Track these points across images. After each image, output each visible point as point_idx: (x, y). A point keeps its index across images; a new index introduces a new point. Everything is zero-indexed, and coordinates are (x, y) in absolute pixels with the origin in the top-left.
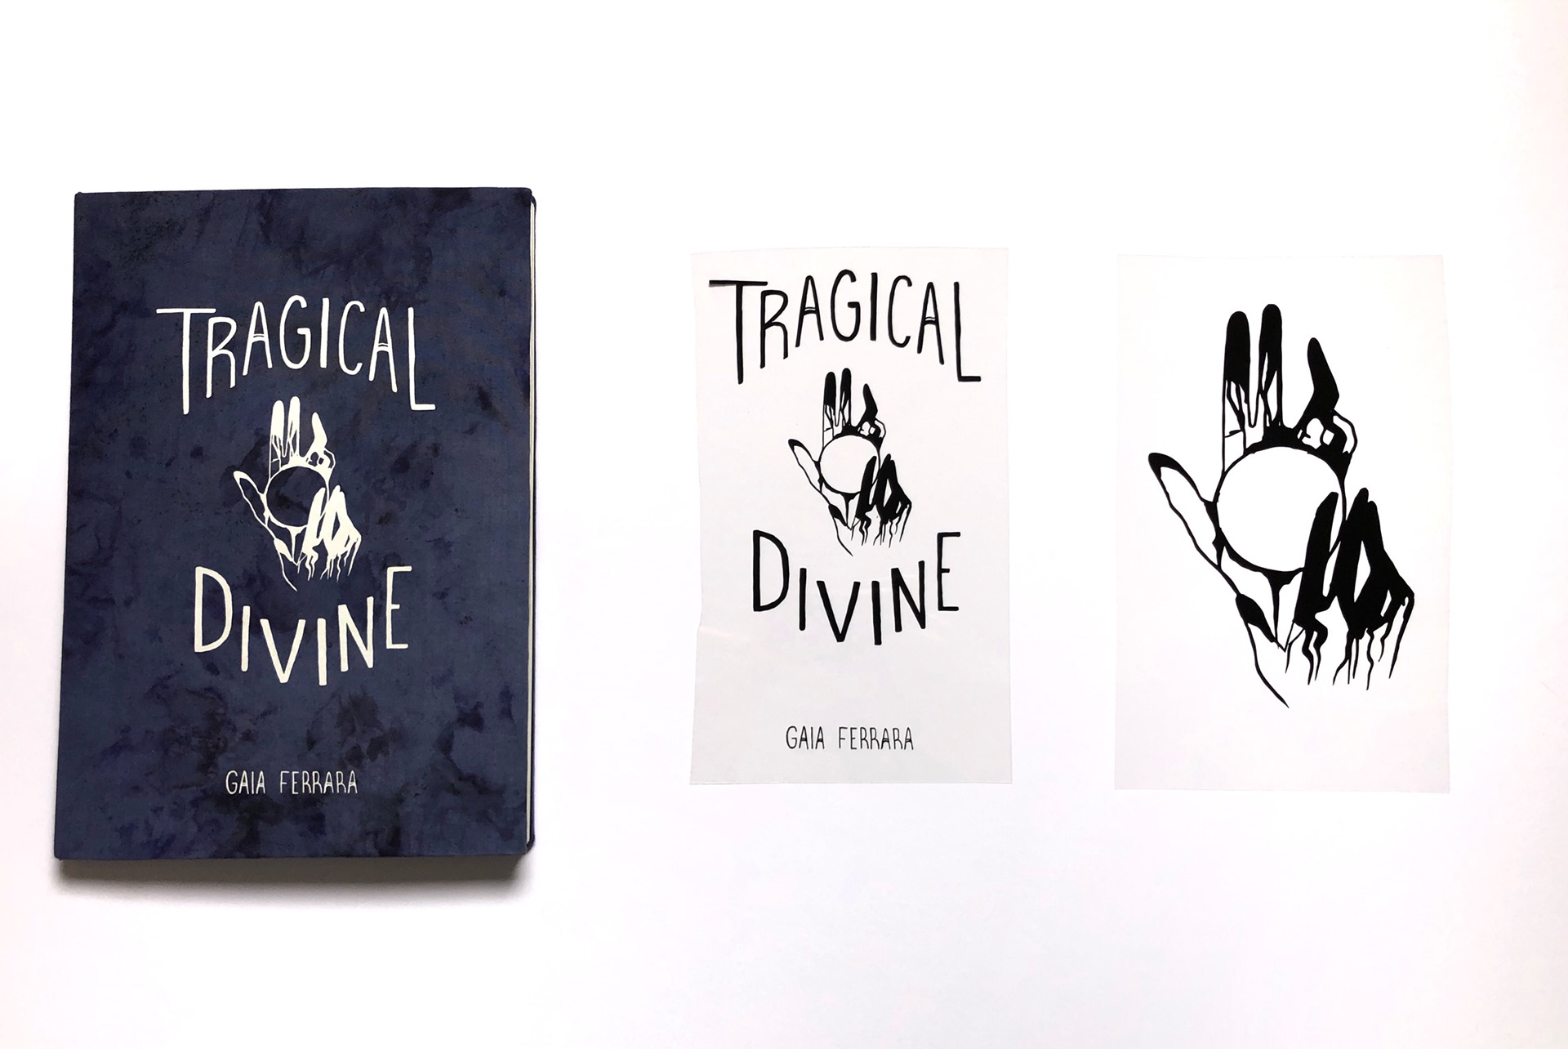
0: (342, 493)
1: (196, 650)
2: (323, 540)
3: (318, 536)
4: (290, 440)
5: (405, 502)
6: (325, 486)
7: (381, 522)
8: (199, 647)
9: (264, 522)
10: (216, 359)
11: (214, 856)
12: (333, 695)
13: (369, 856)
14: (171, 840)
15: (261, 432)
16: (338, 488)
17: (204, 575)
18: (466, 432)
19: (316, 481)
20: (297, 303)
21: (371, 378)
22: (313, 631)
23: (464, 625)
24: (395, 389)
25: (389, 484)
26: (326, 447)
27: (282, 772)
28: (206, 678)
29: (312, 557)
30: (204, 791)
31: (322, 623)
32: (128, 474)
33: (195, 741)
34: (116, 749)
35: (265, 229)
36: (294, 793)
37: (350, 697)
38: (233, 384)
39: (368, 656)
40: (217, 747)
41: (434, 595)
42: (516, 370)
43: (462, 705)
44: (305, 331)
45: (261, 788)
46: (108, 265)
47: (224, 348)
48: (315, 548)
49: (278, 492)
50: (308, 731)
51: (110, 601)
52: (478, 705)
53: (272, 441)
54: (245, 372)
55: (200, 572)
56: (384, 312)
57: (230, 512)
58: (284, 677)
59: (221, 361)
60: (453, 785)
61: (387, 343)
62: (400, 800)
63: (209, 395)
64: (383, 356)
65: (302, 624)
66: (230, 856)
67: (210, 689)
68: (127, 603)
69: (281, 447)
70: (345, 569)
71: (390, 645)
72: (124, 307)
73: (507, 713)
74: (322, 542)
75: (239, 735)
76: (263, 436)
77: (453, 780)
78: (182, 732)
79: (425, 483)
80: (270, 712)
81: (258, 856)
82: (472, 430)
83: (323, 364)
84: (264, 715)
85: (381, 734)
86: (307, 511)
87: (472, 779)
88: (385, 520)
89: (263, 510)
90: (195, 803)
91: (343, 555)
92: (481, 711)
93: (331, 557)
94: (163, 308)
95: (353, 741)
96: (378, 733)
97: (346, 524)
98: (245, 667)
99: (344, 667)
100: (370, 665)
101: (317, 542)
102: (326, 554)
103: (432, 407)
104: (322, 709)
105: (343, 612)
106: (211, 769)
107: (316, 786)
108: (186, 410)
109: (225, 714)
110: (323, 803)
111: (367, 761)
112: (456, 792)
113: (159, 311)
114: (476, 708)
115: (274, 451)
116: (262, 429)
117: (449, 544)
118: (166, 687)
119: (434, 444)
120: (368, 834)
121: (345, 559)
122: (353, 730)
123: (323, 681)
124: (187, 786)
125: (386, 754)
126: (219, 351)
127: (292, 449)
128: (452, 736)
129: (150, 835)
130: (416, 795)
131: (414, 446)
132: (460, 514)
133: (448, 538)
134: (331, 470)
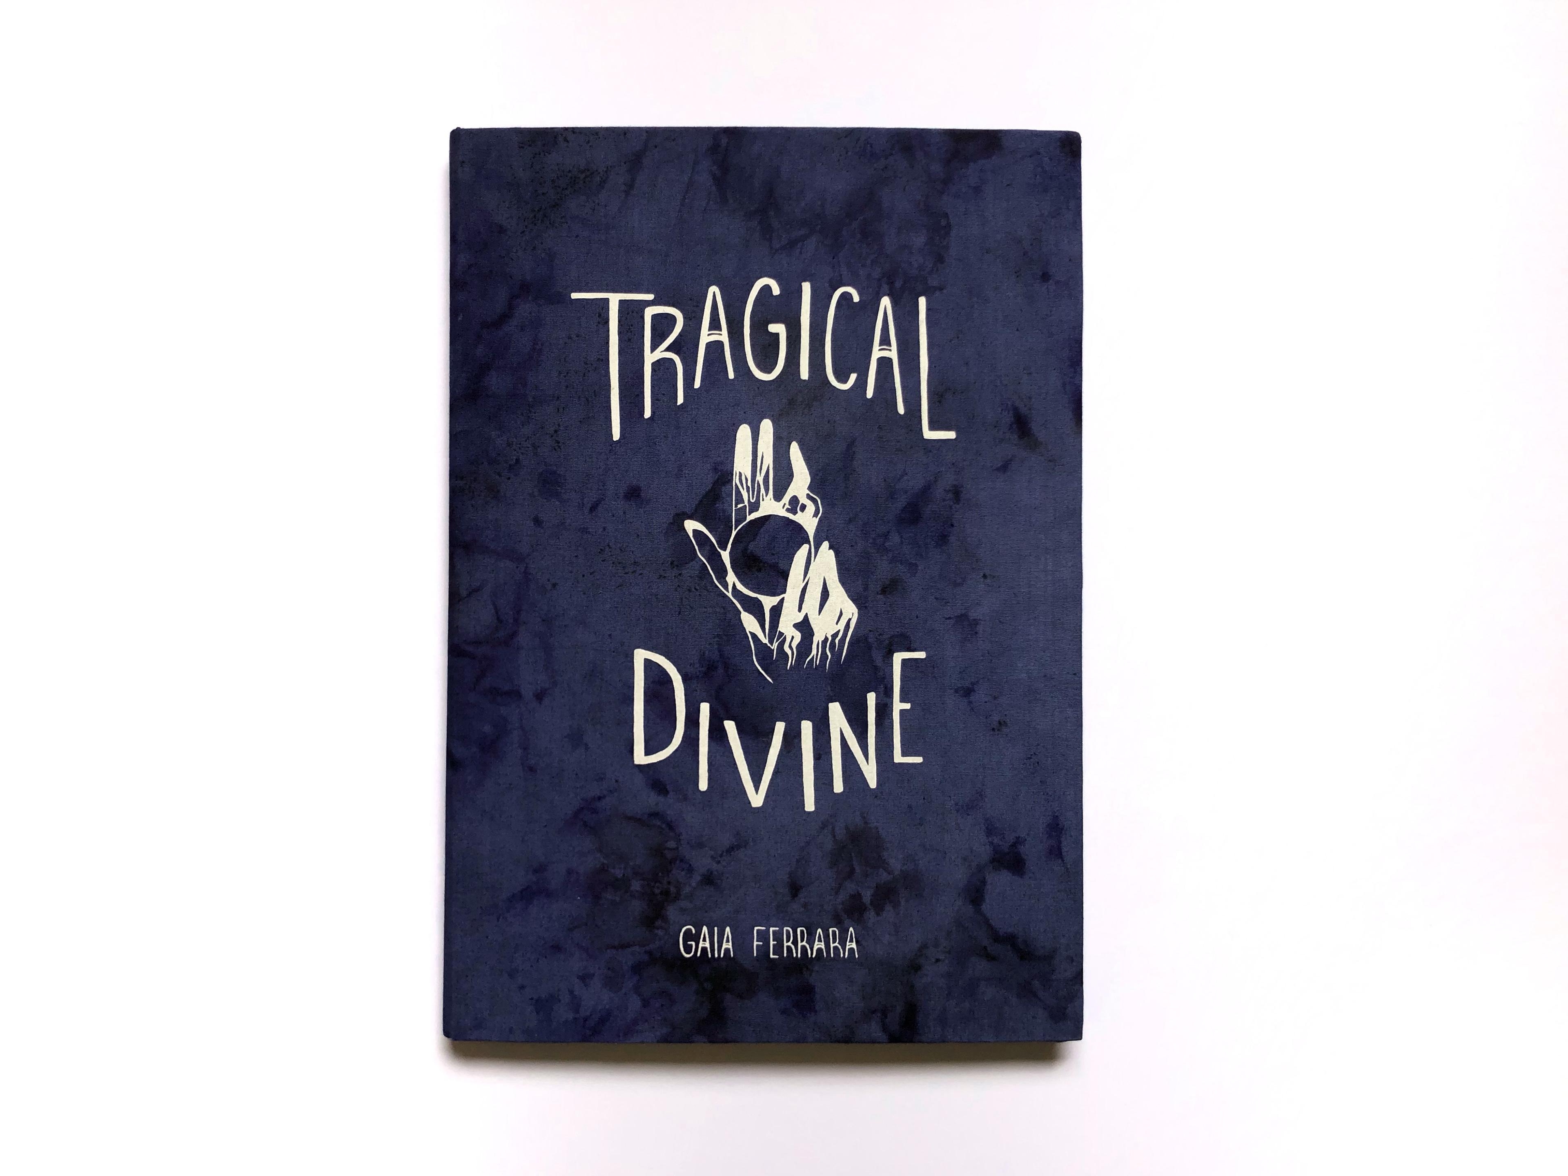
0: (832, 552)
1: (636, 762)
2: (806, 615)
3: (800, 609)
4: (760, 478)
5: (916, 565)
6: (809, 542)
7: (884, 591)
8: (640, 757)
9: (727, 588)
10: (656, 365)
11: (665, 1040)
12: (824, 826)
13: (874, 1042)
14: (605, 1019)
15: (720, 468)
16: (826, 545)
17: (645, 659)
18: (998, 469)
19: (797, 534)
20: (767, 289)
21: (870, 394)
22: (795, 737)
23: (997, 732)
24: (901, 410)
25: (895, 538)
26: (809, 488)
27: (756, 928)
28: (651, 800)
29: (793, 637)
30: (650, 953)
31: (807, 728)
32: (537, 521)
33: (636, 885)
34: (527, 895)
35: (720, 182)
36: (772, 956)
37: (847, 828)
38: (680, 400)
39: (870, 772)
40: (666, 893)
41: (956, 691)
42: (1064, 385)
43: (996, 841)
44: (778, 329)
45: (727, 950)
46: (502, 230)
47: (668, 349)
48: (796, 626)
49: (746, 549)
50: (790, 873)
51: (515, 694)
52: (1018, 841)
53: (736, 480)
54: (697, 384)
55: (640, 656)
56: (886, 302)
57: (680, 574)
58: (757, 799)
59: (663, 368)
60: (985, 948)
61: (890, 346)
62: (915, 968)
63: (648, 414)
64: (885, 364)
65: (780, 727)
66: (687, 1039)
67: (655, 815)
68: (539, 696)
69: (748, 488)
70: (837, 655)
71: (898, 758)
72: (524, 289)
73: (1056, 852)
74: (806, 617)
75: (697, 878)
76: (724, 475)
77: (986, 942)
78: (618, 873)
79: (943, 539)
80: (738, 847)
81: (726, 1041)
82: (1005, 468)
83: (805, 374)
84: (731, 849)
85: (890, 878)
86: (785, 575)
87: (1010, 940)
88: (890, 588)
89: (725, 572)
90: (637, 969)
91: (835, 636)
92: (1022, 849)
93: (818, 638)
94: (580, 291)
95: (851, 887)
96: (884, 877)
97: (838, 593)
98: (703, 785)
99: (838, 786)
100: (873, 783)
101: (800, 618)
102: (812, 634)
103: (951, 435)
104: (808, 843)
105: (835, 711)
106: (659, 923)
107: (803, 947)
108: (616, 435)
109: (677, 848)
110: (812, 971)
111: (871, 915)
112: (991, 958)
113: (575, 296)
114: (1014, 845)
115: (738, 493)
116: (722, 463)
117: (976, 622)
118: (595, 811)
119: (955, 486)
120: (874, 1012)
121: (837, 641)
122: (852, 871)
123: (810, 805)
124: (628, 946)
125: (896, 905)
126: (660, 353)
127: (763, 491)
128: (984, 882)
129: (577, 1012)
130: (937, 960)
131: (927, 489)
132: (988, 581)
133: (973, 615)
134: (816, 520)
